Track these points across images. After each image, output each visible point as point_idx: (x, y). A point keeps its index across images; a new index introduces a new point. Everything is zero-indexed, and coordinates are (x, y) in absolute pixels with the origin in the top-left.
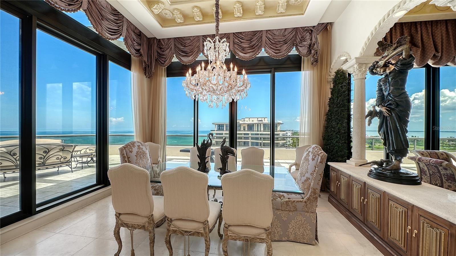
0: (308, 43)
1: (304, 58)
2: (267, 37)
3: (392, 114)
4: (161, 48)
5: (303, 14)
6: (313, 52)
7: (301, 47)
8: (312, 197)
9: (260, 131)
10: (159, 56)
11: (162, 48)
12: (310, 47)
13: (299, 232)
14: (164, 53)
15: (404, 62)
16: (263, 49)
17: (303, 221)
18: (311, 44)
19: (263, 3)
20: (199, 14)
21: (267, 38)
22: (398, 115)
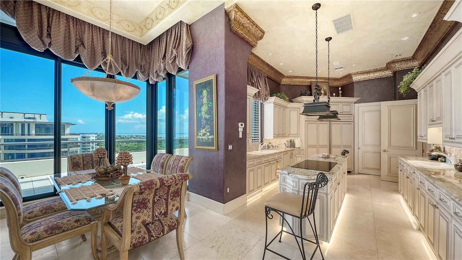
9: (29, 135)
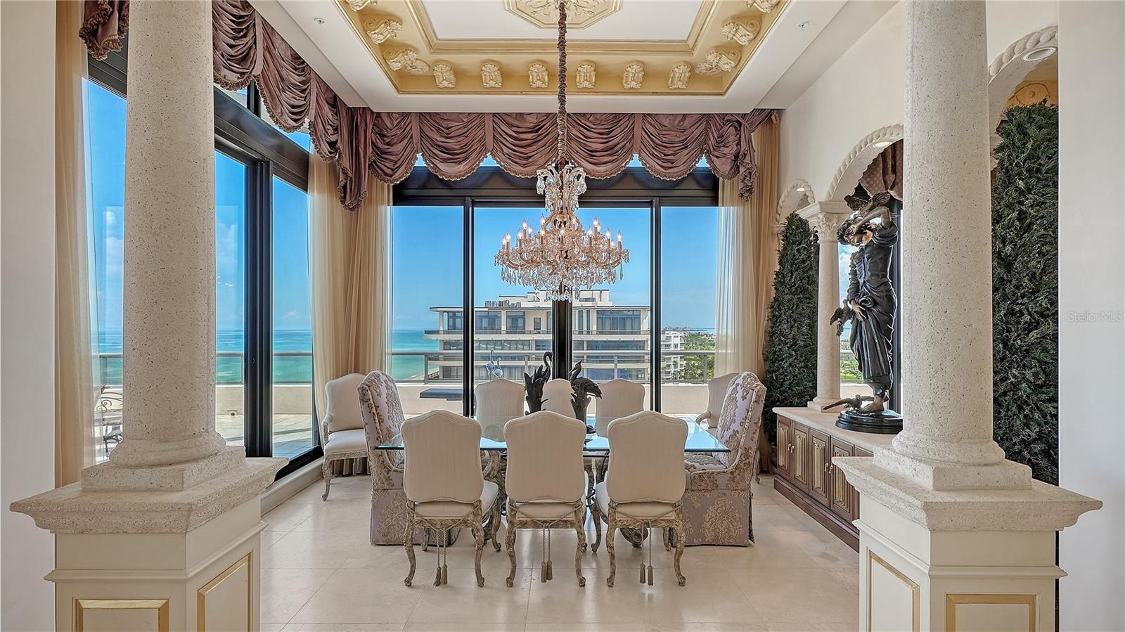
0: (733, 151)
1: (724, 182)
2: (645, 130)
3: (868, 318)
4: (382, 136)
5: (721, 94)
6: (742, 170)
7: (717, 157)
8: (743, 463)
9: (588, 333)
10: (378, 155)
11: (385, 136)
12: (737, 159)
13: (722, 526)
14: (392, 149)
15: (884, 232)
16: (636, 156)
17: (728, 507)
18: (738, 154)
19: (641, 69)
20: (495, 75)
21: (646, 132)
22: (877, 320)
